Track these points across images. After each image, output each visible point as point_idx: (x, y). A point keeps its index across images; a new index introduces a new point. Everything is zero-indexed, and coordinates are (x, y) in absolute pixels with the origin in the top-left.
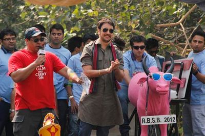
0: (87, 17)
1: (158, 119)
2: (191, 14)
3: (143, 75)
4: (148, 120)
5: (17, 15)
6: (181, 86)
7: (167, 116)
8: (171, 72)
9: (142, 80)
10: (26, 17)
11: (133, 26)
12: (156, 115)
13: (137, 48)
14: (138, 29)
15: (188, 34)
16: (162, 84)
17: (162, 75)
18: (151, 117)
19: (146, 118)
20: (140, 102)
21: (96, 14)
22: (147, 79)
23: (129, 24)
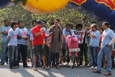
0: (53, 18)
1: (75, 50)
2: (85, 17)
3: (70, 36)
4: (71, 50)
5: (31, 17)
6: (82, 39)
7: (77, 49)
8: (79, 35)
9: (70, 38)
10: (34, 18)
11: (67, 20)
12: (74, 48)
13: (67, 28)
14: (68, 21)
15: (84, 23)
16: (76, 39)
17: (76, 36)
18: (72, 49)
19: (71, 49)
20: (69, 44)
21: (55, 17)
22: (71, 37)
23: (66, 20)
